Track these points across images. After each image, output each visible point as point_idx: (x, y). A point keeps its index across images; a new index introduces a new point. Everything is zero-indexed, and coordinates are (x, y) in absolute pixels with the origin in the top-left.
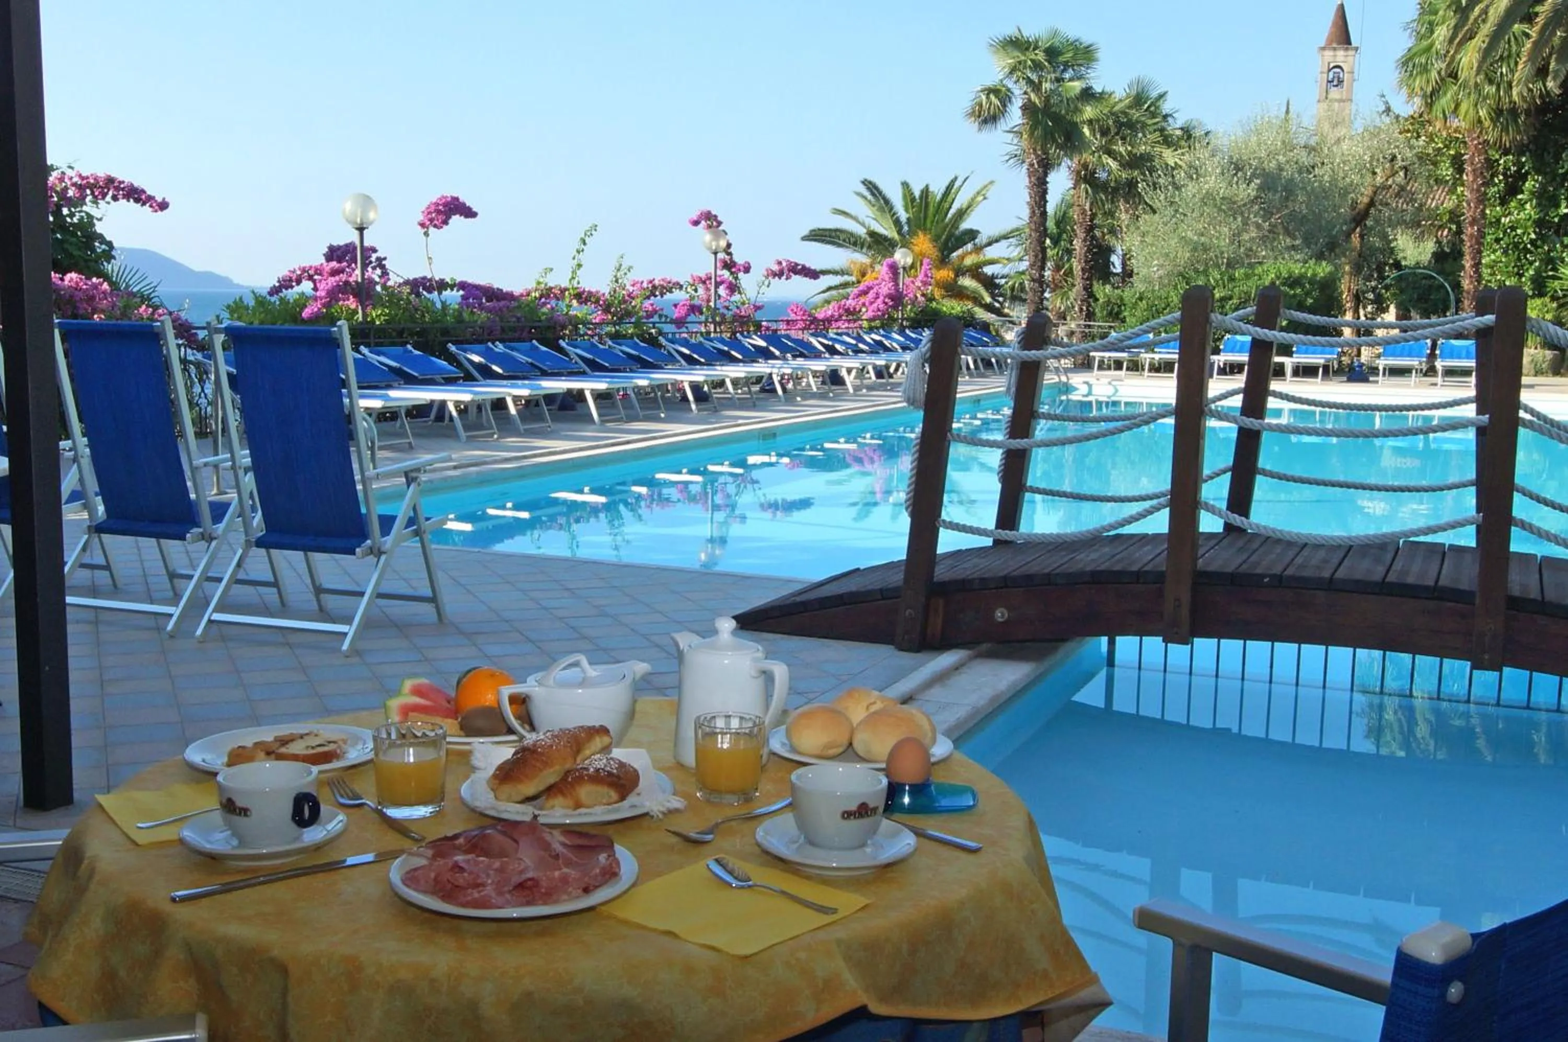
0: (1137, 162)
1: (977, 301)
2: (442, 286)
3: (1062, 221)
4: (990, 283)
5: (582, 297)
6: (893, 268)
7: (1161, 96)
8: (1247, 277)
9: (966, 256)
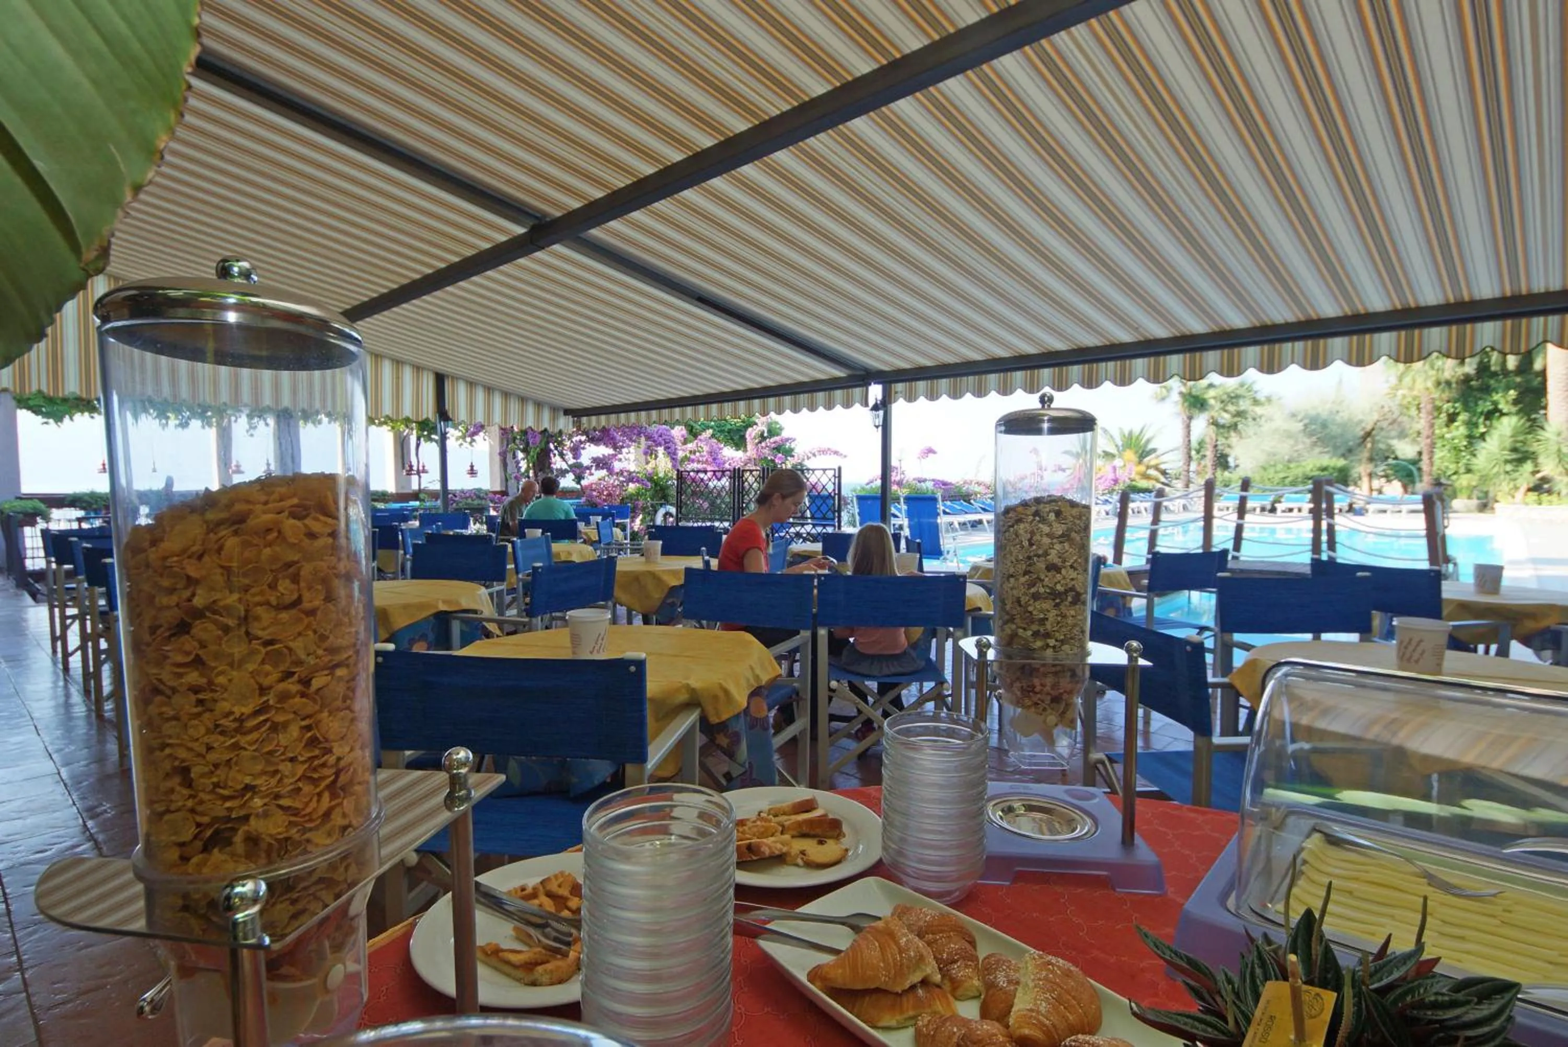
0: (1240, 414)
1: (1157, 480)
2: (925, 481)
3: (1201, 443)
4: (1164, 473)
5: (979, 484)
6: (1114, 468)
7: (1254, 382)
8: (1298, 467)
9: (1151, 460)
